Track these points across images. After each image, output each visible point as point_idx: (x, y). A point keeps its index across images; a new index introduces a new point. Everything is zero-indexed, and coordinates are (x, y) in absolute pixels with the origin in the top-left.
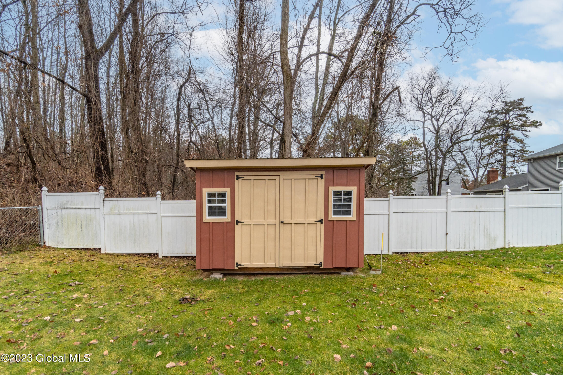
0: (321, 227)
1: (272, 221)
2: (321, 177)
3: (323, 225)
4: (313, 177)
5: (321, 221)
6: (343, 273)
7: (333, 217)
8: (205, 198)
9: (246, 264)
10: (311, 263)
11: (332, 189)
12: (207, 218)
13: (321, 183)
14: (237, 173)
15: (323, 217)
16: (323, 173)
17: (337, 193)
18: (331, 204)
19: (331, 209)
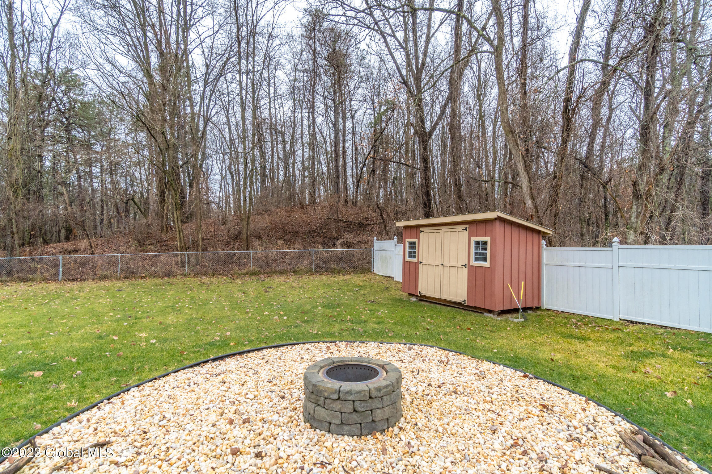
0: (466, 270)
1: (437, 263)
2: (466, 229)
3: (467, 269)
4: (461, 230)
5: (465, 266)
6: (485, 314)
7: (474, 263)
8: (407, 245)
9: (424, 293)
10: (459, 300)
11: (474, 239)
12: (408, 259)
13: (466, 234)
14: (421, 229)
15: (467, 263)
16: (467, 226)
17: (478, 243)
18: (473, 251)
19: (473, 256)
